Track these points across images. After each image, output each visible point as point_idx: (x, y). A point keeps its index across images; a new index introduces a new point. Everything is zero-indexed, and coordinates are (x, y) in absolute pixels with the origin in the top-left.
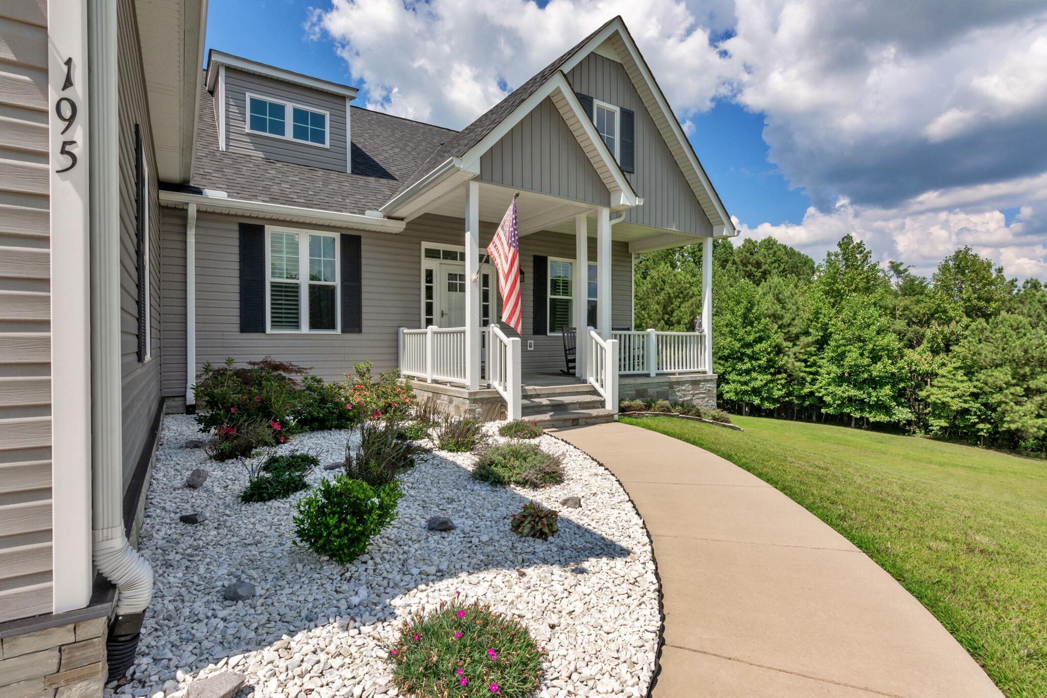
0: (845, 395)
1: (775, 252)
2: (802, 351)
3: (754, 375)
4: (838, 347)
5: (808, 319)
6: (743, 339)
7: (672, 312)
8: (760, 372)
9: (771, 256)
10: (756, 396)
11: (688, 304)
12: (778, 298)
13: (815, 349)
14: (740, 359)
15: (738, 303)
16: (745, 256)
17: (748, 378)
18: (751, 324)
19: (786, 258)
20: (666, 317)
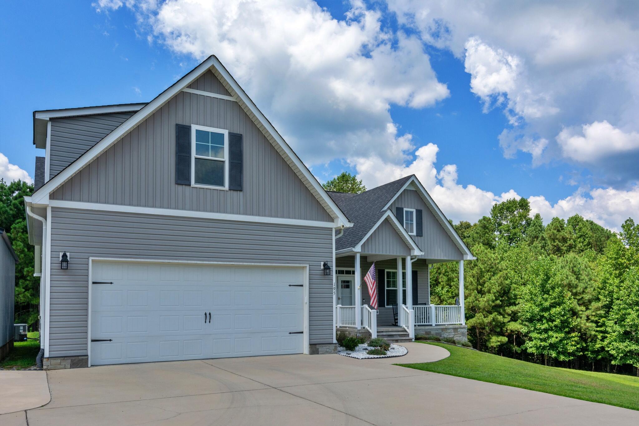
0: (627, 350)
1: (580, 229)
2: (594, 314)
3: (550, 333)
4: (619, 310)
5: (598, 288)
6: (541, 305)
7: (484, 283)
8: (556, 331)
9: (577, 231)
10: (553, 351)
11: (497, 277)
12: (573, 270)
13: (604, 312)
14: (540, 320)
15: (537, 275)
16: (553, 232)
17: (546, 335)
18: (547, 292)
19: (590, 233)
20: (479, 287)
